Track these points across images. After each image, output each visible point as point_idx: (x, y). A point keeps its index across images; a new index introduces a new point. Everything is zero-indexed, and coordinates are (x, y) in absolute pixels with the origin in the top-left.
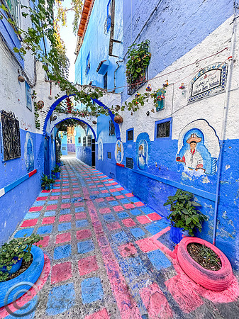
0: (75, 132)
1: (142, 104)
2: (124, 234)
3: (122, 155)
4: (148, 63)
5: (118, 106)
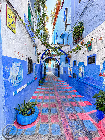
1: (80, 49)
3: (71, 72)
4: (83, 30)
5: (69, 51)
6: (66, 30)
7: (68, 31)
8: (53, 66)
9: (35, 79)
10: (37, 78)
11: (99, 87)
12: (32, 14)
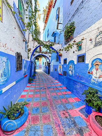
1: (71, 48)
2: (62, 106)
3: (62, 70)
4: (74, 31)
5: (60, 49)
6: (57, 29)
7: (60, 30)
8: (43, 64)
9: (25, 77)
10: (27, 76)
11: (87, 84)
12: (23, 5)
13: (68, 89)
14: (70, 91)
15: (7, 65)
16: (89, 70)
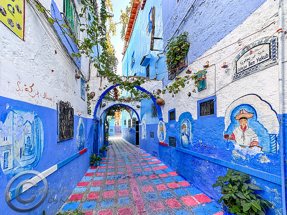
0: (121, 116)
1: (183, 86)
3: (165, 134)
4: (187, 50)
5: (159, 90)
7: (158, 52)
9: (81, 154)
11: (224, 162)
12: (75, 6)
13: (182, 176)
14: (185, 179)
15: (35, 130)
16: (226, 130)
